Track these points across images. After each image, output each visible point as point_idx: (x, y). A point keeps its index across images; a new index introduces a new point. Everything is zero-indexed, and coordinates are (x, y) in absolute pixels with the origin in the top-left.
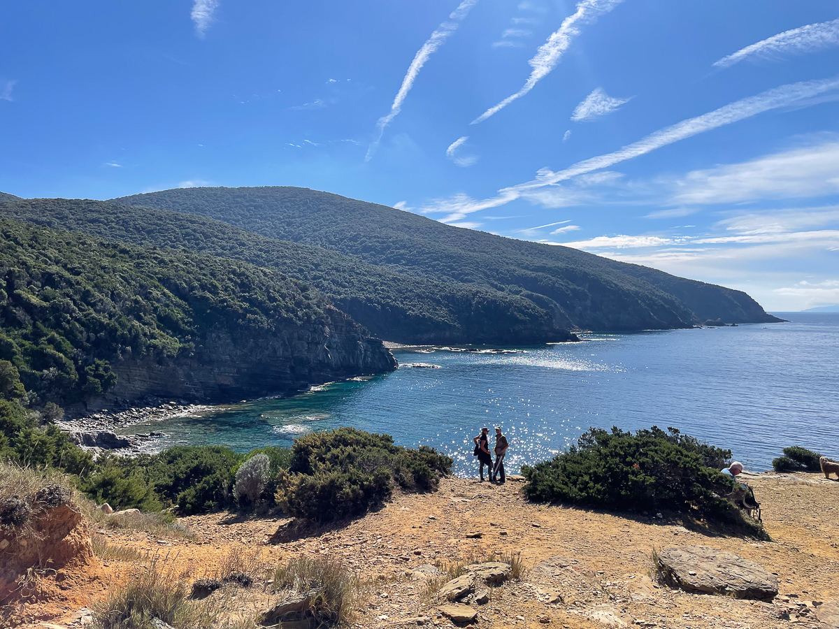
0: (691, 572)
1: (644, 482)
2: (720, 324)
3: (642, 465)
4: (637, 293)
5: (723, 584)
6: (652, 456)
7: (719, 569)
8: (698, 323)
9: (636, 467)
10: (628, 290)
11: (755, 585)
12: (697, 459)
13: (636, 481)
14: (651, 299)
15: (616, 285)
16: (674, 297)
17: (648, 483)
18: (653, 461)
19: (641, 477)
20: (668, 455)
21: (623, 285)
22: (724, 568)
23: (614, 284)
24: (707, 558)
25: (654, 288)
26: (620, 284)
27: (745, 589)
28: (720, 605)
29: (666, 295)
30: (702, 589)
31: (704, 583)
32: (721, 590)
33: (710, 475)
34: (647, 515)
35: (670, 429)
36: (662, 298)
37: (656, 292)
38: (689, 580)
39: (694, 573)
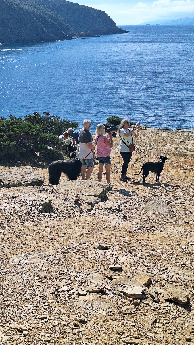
0: (9, 179)
1: (10, 145)
2: (89, 36)
3: (10, 136)
4: (33, 13)
5: (22, 182)
6: (15, 130)
7: (22, 176)
8: (75, 35)
9: (6, 137)
10: (27, 10)
11: (35, 180)
12: (39, 129)
13: (5, 145)
14: (43, 17)
15: (18, 6)
16: (59, 15)
17: (12, 145)
18: (15, 133)
19: (8, 143)
20: (24, 128)
21: (23, 5)
22: (24, 175)
23: (16, 5)
24: (18, 173)
25: (45, 9)
26: (21, 5)
27: (31, 182)
28: (18, 190)
29: (53, 14)
30: (13, 185)
31: (14, 183)
32: (21, 184)
33: (47, 137)
34: (12, 163)
35: (44, 113)
36: (51, 16)
37: (46, 12)
38: (8, 183)
39: (10, 179)
